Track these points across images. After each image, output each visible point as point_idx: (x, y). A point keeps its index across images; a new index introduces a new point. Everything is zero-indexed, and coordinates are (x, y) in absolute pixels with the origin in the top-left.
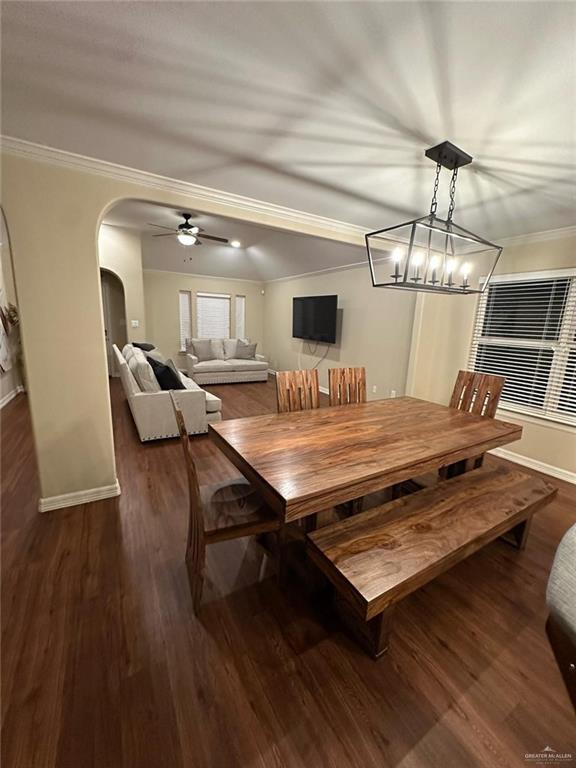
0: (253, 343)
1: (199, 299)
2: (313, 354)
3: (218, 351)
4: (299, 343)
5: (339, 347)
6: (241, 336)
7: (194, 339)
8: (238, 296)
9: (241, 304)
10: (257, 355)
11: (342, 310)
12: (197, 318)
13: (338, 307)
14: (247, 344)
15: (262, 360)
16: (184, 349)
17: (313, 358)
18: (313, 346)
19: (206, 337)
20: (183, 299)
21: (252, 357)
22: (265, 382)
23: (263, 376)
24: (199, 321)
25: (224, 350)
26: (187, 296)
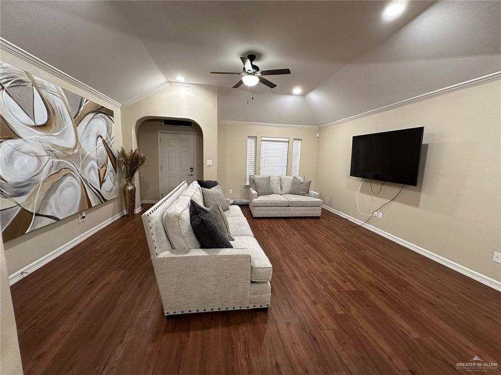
0: (307, 180)
1: (263, 142)
2: (375, 194)
3: (276, 186)
4: (357, 182)
5: (420, 191)
6: (296, 173)
7: (256, 176)
8: (295, 139)
9: (297, 145)
10: (311, 192)
11: (427, 145)
12: (260, 158)
13: (424, 142)
14: (302, 181)
15: (315, 196)
16: (248, 183)
17: (375, 198)
18: (376, 186)
19: (267, 175)
20: (251, 143)
21: (306, 193)
22: (318, 218)
23: (317, 212)
24: (262, 160)
25: (281, 185)
26: (254, 140)
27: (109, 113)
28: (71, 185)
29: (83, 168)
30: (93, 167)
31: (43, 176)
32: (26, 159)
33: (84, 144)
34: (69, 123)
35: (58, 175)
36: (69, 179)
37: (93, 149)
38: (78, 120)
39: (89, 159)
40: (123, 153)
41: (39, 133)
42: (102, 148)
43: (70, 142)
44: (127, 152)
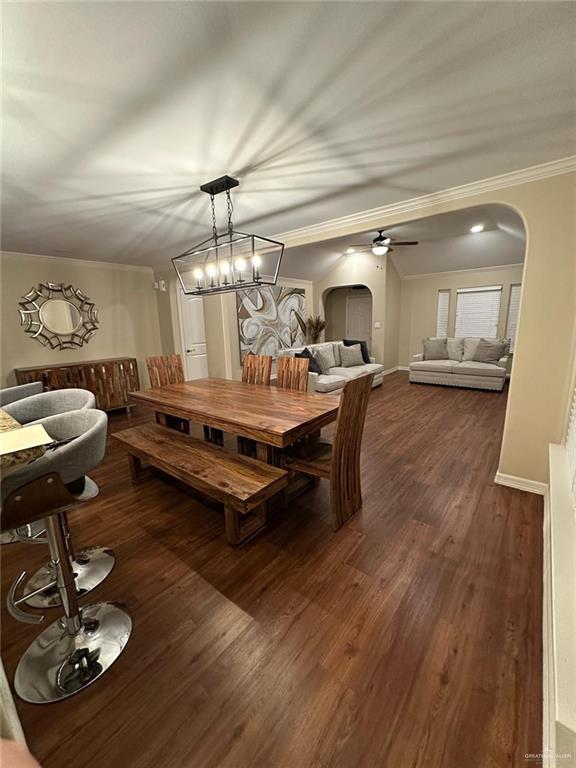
20: (443, 298)
26: (448, 294)
27: (301, 292)
28: (272, 342)
29: (281, 331)
30: (287, 332)
31: (259, 336)
32: (253, 327)
33: (281, 317)
34: (274, 305)
35: (267, 335)
36: (272, 338)
37: (288, 319)
38: (278, 302)
39: (285, 326)
40: (310, 321)
41: (259, 314)
42: (295, 317)
43: (273, 316)
44: (314, 319)
